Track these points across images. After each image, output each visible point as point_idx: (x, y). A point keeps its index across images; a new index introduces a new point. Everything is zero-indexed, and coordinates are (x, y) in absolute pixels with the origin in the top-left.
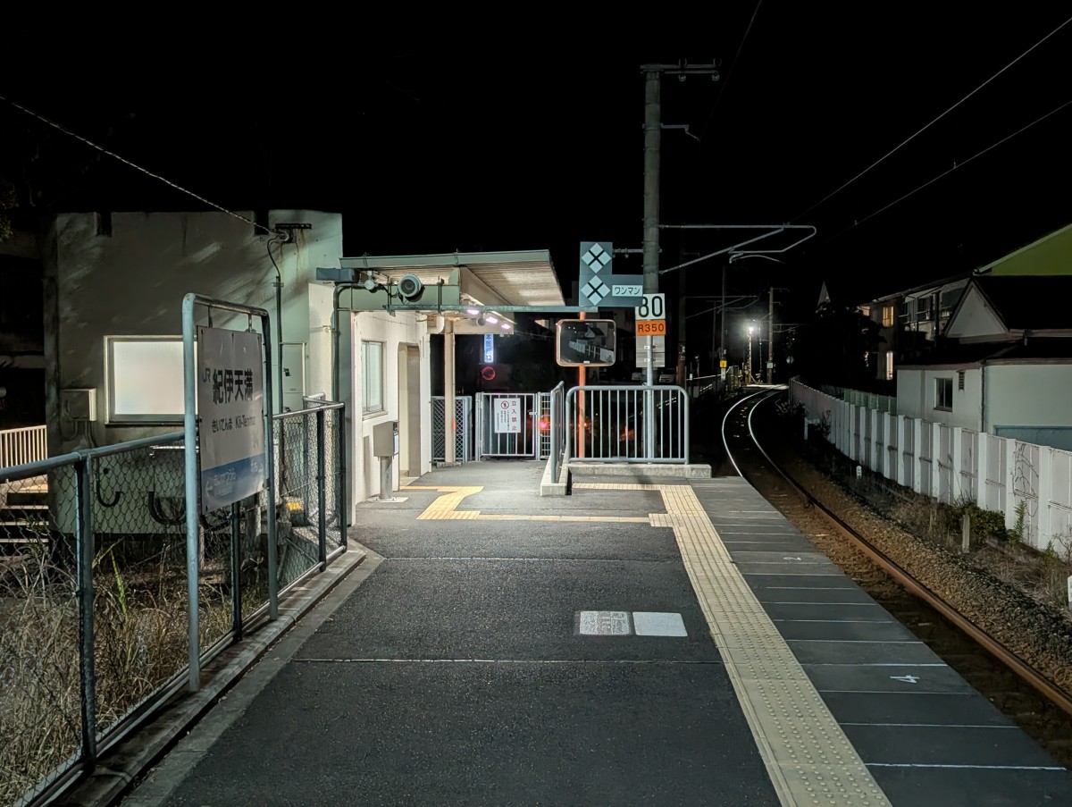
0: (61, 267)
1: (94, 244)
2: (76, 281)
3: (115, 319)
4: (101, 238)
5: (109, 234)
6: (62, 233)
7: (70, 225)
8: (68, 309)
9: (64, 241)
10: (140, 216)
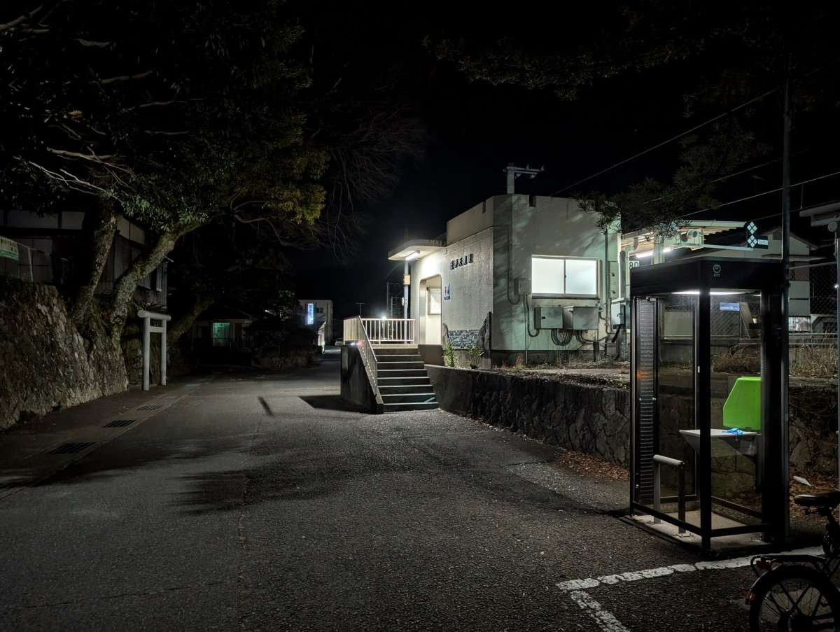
0: (514, 220)
1: (529, 211)
2: (521, 228)
3: (537, 247)
4: (532, 208)
5: (535, 206)
6: (515, 203)
7: (519, 200)
8: (516, 241)
9: (515, 207)
10: (549, 198)
